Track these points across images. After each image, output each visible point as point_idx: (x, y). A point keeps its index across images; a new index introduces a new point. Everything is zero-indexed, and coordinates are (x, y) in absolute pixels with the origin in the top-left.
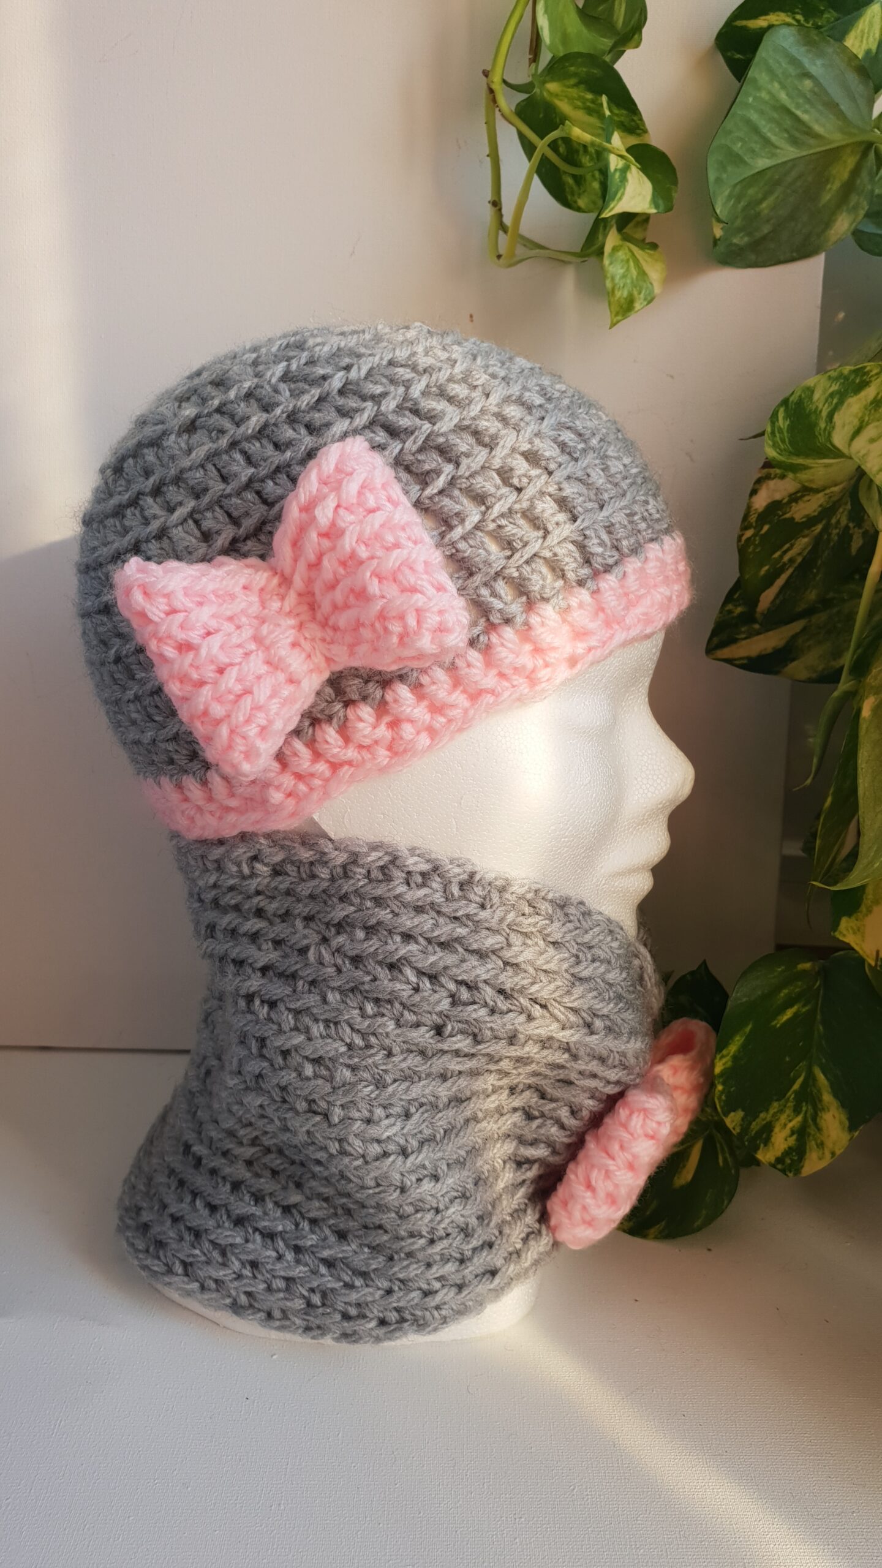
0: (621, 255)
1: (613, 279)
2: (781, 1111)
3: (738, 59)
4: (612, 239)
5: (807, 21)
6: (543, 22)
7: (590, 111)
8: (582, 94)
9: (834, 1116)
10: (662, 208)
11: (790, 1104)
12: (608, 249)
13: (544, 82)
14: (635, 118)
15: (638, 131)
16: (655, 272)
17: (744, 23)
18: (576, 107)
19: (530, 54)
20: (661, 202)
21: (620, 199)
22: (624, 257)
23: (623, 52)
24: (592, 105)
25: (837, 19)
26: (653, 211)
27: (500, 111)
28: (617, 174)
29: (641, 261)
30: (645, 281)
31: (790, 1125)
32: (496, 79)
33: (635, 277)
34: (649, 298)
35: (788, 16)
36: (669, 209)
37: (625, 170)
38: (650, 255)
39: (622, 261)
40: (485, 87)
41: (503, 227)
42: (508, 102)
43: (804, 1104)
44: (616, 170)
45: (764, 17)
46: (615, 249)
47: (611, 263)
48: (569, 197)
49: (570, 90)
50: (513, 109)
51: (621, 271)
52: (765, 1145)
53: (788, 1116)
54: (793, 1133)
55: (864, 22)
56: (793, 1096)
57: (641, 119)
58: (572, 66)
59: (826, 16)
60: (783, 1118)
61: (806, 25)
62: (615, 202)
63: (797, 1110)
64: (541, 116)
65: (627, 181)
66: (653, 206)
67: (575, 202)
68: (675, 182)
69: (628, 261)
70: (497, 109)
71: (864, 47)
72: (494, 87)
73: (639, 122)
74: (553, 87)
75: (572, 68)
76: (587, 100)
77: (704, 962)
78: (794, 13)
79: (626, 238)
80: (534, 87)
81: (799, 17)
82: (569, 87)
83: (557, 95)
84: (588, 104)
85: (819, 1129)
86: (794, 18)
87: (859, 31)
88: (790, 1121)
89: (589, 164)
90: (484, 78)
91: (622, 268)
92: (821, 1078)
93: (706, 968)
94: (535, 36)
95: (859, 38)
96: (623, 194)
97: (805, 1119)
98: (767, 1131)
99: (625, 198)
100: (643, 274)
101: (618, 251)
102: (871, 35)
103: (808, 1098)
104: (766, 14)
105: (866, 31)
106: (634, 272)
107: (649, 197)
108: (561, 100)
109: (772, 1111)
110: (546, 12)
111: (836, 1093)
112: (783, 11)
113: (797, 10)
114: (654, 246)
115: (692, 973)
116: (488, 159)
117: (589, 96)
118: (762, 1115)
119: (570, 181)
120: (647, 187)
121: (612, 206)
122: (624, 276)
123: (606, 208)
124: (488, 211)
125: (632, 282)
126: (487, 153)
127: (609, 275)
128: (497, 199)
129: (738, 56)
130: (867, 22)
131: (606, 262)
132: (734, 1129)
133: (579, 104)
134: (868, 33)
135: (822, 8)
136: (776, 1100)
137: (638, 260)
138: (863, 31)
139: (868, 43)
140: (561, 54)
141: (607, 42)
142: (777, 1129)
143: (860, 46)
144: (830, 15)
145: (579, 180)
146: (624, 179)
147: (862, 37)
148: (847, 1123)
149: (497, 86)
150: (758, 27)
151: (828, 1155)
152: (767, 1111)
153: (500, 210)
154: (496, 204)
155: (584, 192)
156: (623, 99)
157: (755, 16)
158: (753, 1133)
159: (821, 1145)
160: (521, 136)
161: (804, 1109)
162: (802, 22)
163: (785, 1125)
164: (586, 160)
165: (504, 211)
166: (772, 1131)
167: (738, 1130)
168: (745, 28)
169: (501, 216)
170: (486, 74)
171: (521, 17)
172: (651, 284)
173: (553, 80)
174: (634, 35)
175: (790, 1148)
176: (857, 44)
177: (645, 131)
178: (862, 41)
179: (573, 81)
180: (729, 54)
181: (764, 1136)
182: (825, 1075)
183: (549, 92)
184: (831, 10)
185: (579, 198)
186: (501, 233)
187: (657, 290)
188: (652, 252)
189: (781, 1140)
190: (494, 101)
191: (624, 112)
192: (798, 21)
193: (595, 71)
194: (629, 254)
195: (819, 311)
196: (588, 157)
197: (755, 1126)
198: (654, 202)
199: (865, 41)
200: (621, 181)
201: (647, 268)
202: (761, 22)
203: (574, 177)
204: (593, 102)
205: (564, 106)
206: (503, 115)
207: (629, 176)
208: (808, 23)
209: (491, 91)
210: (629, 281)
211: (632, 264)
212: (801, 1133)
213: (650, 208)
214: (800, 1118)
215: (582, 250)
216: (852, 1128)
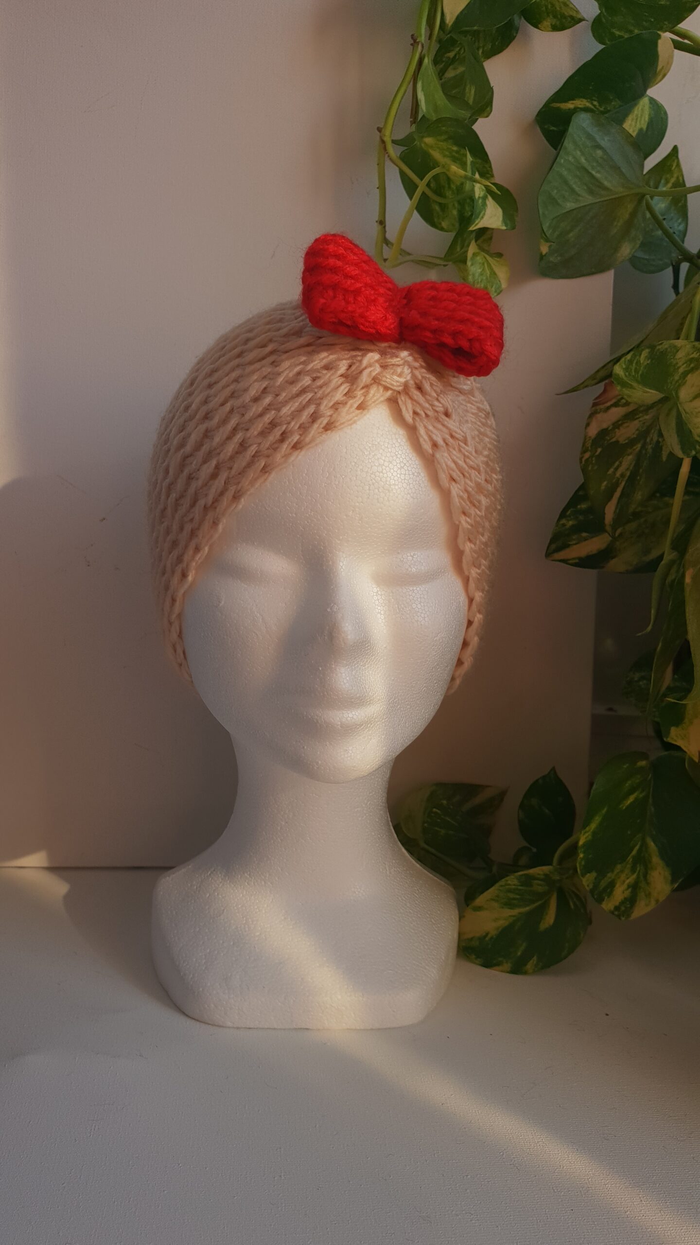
0: (479, 259)
1: (474, 275)
2: (622, 871)
3: (553, 131)
4: (472, 249)
5: (600, 106)
6: (421, 96)
7: (455, 160)
8: (450, 147)
9: (660, 873)
10: (509, 227)
11: (629, 866)
12: (470, 254)
13: (423, 137)
14: (487, 166)
15: (488, 175)
16: (502, 273)
17: (558, 105)
18: (445, 156)
19: (411, 118)
20: (508, 222)
21: (482, 217)
22: (480, 261)
23: (478, 119)
24: (457, 155)
25: (620, 106)
26: (504, 228)
27: (389, 156)
28: (480, 201)
29: (492, 265)
30: (495, 278)
31: (628, 881)
32: (387, 132)
33: (488, 275)
34: (498, 291)
35: (588, 102)
36: (514, 228)
37: (484, 198)
38: (498, 261)
39: (480, 263)
40: (378, 139)
41: (386, 241)
42: (394, 151)
43: (638, 865)
44: (479, 197)
45: (571, 102)
46: (474, 255)
47: (472, 265)
48: (436, 220)
49: (442, 143)
50: (398, 155)
51: (480, 270)
52: (608, 897)
53: (627, 875)
54: (627, 889)
55: (638, 109)
56: (631, 860)
57: (490, 167)
58: (443, 126)
59: (613, 103)
60: (623, 876)
61: (599, 108)
62: (479, 220)
63: (633, 870)
64: (419, 160)
65: (486, 205)
66: (504, 224)
67: (440, 224)
68: (517, 210)
69: (483, 264)
70: (387, 155)
71: (638, 126)
72: (385, 139)
73: (489, 169)
74: (429, 140)
75: (444, 128)
76: (453, 150)
77: (553, 769)
78: (592, 100)
79: (481, 248)
80: (415, 140)
81: (595, 103)
82: (441, 141)
83: (432, 147)
84: (454, 154)
85: (648, 884)
86: (592, 104)
87: (635, 115)
88: (628, 878)
89: (451, 197)
90: (378, 133)
91: (480, 269)
92: (652, 845)
93: (555, 773)
94: (415, 105)
95: (635, 121)
96: (484, 214)
97: (638, 877)
98: (612, 885)
99: (485, 218)
100: (493, 274)
101: (477, 256)
102: (643, 119)
103: (642, 861)
104: (573, 99)
105: (639, 115)
106: (488, 272)
107: (501, 219)
108: (435, 150)
109: (616, 871)
110: (423, 90)
111: (663, 855)
112: (586, 99)
113: (594, 98)
114: (500, 255)
115: (544, 777)
116: (378, 190)
117: (455, 148)
118: (609, 875)
119: (437, 208)
120: (500, 212)
121: (477, 222)
122: (481, 274)
123: (473, 224)
124: (376, 228)
125: (487, 278)
126: (378, 186)
127: (471, 273)
128: (383, 220)
129: (553, 128)
130: (640, 109)
131: (469, 263)
132: (588, 886)
133: (447, 153)
134: (641, 117)
135: (611, 98)
136: (620, 863)
137: (490, 264)
138: (637, 115)
139: (640, 124)
140: (435, 119)
141: (464, 114)
142: (617, 886)
143: (636, 126)
144: (616, 103)
145: (443, 207)
146: (484, 205)
147: (637, 119)
148: (670, 878)
149: (388, 139)
150: (568, 108)
151: (653, 903)
152: (612, 871)
153: (385, 227)
154: (382, 222)
155: (446, 216)
156: (479, 152)
157: (566, 101)
158: (601, 888)
159: (648, 895)
160: (403, 175)
161: (638, 869)
162: (597, 107)
163: (624, 882)
164: (449, 194)
165: (387, 228)
166: (614, 886)
167: (591, 886)
168: (558, 109)
169: (385, 232)
170: (379, 130)
171: (406, 91)
172: (500, 281)
173: (429, 136)
174: (487, 107)
175: (625, 899)
176: (633, 123)
177: (493, 176)
178: (636, 122)
179: (443, 137)
180: (546, 127)
181: (609, 890)
182: (654, 842)
183: (425, 143)
184: (617, 99)
185: (443, 221)
186: (384, 245)
187: (504, 285)
188: (498, 259)
189: (620, 893)
190: (385, 149)
191: (479, 161)
192: (595, 106)
193: (460, 131)
194: (484, 259)
195: (611, 307)
196: (450, 192)
197: (603, 884)
198: (504, 221)
199: (638, 122)
200: (482, 206)
201: (496, 270)
202: (570, 105)
203: (440, 204)
204: (457, 152)
205: (436, 155)
206: (391, 159)
207: (488, 202)
208: (601, 108)
209: (383, 142)
210: (484, 278)
211: (486, 265)
212: (635, 887)
213: (502, 226)
214: (635, 876)
215: (445, 256)
216: (673, 881)
